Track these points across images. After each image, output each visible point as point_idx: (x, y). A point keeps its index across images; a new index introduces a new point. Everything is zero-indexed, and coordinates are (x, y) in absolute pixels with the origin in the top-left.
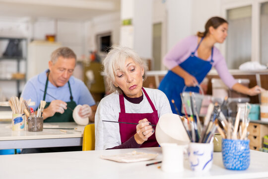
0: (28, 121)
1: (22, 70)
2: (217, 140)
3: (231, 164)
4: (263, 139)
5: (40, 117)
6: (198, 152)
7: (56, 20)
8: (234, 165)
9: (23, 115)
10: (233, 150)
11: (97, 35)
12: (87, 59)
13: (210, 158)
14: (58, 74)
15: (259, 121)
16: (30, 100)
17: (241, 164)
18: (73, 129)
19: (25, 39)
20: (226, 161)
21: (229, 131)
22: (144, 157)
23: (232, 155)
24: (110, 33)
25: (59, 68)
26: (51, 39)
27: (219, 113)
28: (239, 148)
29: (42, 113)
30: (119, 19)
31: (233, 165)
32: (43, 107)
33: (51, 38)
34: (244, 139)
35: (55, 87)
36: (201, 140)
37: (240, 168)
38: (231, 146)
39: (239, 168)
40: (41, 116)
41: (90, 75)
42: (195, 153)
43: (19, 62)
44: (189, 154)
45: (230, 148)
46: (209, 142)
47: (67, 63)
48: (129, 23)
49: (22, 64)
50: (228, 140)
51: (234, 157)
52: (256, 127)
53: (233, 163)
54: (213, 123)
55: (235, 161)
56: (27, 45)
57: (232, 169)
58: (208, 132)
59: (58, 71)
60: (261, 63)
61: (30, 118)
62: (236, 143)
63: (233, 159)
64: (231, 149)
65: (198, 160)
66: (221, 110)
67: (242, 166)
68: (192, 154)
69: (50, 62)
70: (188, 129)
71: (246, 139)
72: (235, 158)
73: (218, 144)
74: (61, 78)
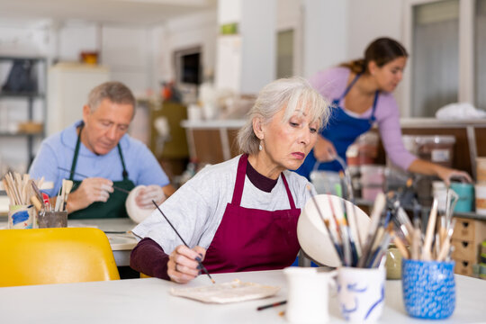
0: (39, 217)
1: (38, 117)
2: (393, 256)
3: (419, 308)
4: (480, 248)
5: (61, 210)
6: (355, 285)
7: (101, 24)
8: (426, 310)
9: (29, 207)
10: (422, 281)
11: (176, 53)
12: (156, 96)
13: (378, 296)
14: (98, 130)
15: (472, 214)
16: (43, 179)
17: (439, 308)
18: (124, 233)
19: (43, 60)
20: (410, 301)
21: (416, 243)
22: (254, 293)
23: (421, 290)
24: (199, 48)
25: (102, 121)
26: (90, 60)
27: (397, 210)
28: (434, 278)
29: (65, 204)
30: (214, 22)
31: (423, 310)
32: (68, 192)
33: (90, 57)
34: (444, 260)
35: (92, 155)
36: (361, 262)
37: (437, 316)
38: (420, 273)
39: (435, 314)
40: (64, 209)
41: (162, 125)
42: (350, 287)
43: (31, 101)
44: (339, 288)
45: (418, 276)
46: (377, 266)
47: (117, 111)
48: (233, 30)
49: (38, 105)
50: (413, 262)
51: (426, 294)
52: (466, 225)
53: (424, 305)
54: (385, 230)
55: (427, 301)
56: (46, 70)
57: (420, 317)
58: (374, 247)
59: (99, 126)
60: (477, 105)
61: (43, 213)
62: (428, 268)
63: (422, 298)
64: (420, 279)
65: (356, 301)
66: (401, 205)
67: (439, 311)
68: (344, 289)
69: (85, 108)
70: (337, 240)
71: (448, 260)
72: (427, 297)
73: (395, 265)
74: (104, 139)
